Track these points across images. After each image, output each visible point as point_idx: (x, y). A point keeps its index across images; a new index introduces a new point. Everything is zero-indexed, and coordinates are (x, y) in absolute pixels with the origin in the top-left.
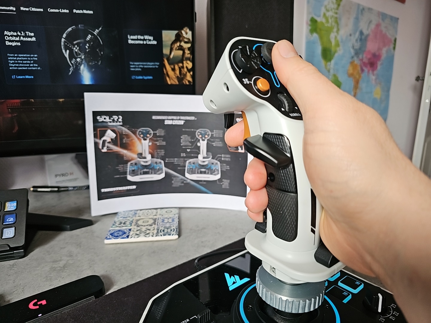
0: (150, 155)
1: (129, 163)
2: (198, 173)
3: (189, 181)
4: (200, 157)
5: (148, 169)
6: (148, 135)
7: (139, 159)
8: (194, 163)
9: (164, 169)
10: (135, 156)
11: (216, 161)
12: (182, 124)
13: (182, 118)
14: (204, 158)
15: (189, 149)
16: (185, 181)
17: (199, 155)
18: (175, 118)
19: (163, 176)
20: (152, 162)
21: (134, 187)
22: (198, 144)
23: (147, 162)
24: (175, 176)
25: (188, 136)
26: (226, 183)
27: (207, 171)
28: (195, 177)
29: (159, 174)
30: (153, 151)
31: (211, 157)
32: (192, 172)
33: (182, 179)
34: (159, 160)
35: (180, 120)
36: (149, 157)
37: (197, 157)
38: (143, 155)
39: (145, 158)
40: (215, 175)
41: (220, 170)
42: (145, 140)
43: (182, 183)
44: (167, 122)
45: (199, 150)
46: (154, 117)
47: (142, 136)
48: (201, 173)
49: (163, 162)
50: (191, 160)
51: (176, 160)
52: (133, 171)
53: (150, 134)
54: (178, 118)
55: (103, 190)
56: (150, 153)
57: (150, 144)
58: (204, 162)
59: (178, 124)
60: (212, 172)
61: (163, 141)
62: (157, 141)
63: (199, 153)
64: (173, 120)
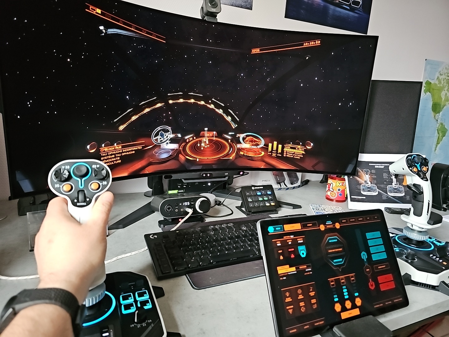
0: (370, 182)
1: (361, 185)
2: (394, 193)
3: (390, 197)
4: (393, 184)
5: (370, 189)
6: (368, 173)
7: (365, 184)
8: (391, 187)
9: (377, 189)
10: (364, 182)
11: (402, 186)
12: (383, 167)
13: (383, 165)
14: (395, 185)
15: (387, 180)
16: (388, 196)
17: (393, 183)
18: (379, 165)
19: (377, 193)
20: (371, 186)
21: (365, 198)
22: (392, 178)
23: (369, 185)
24: (383, 194)
25: (387, 173)
26: (408, 198)
27: (398, 192)
28: (393, 194)
29: (376, 192)
30: (371, 180)
31: (399, 184)
32: (391, 192)
33: (386, 196)
34: (374, 185)
35: (382, 166)
36: (370, 183)
37: (392, 185)
38: (367, 182)
39: (368, 183)
40: (402, 193)
41: (404, 191)
42: (367, 175)
43: (387, 197)
44: (376, 167)
45: (393, 181)
46: (370, 164)
47: (365, 172)
48: (395, 192)
49: (376, 186)
50: (389, 186)
51: (382, 186)
52: (363, 189)
53: (369, 172)
54: (381, 165)
55: (352, 197)
56: (370, 181)
57: (369, 177)
58: (395, 187)
59: (381, 167)
60: (400, 192)
61: (375, 175)
62: (372, 175)
63: (393, 182)
64: (378, 166)
